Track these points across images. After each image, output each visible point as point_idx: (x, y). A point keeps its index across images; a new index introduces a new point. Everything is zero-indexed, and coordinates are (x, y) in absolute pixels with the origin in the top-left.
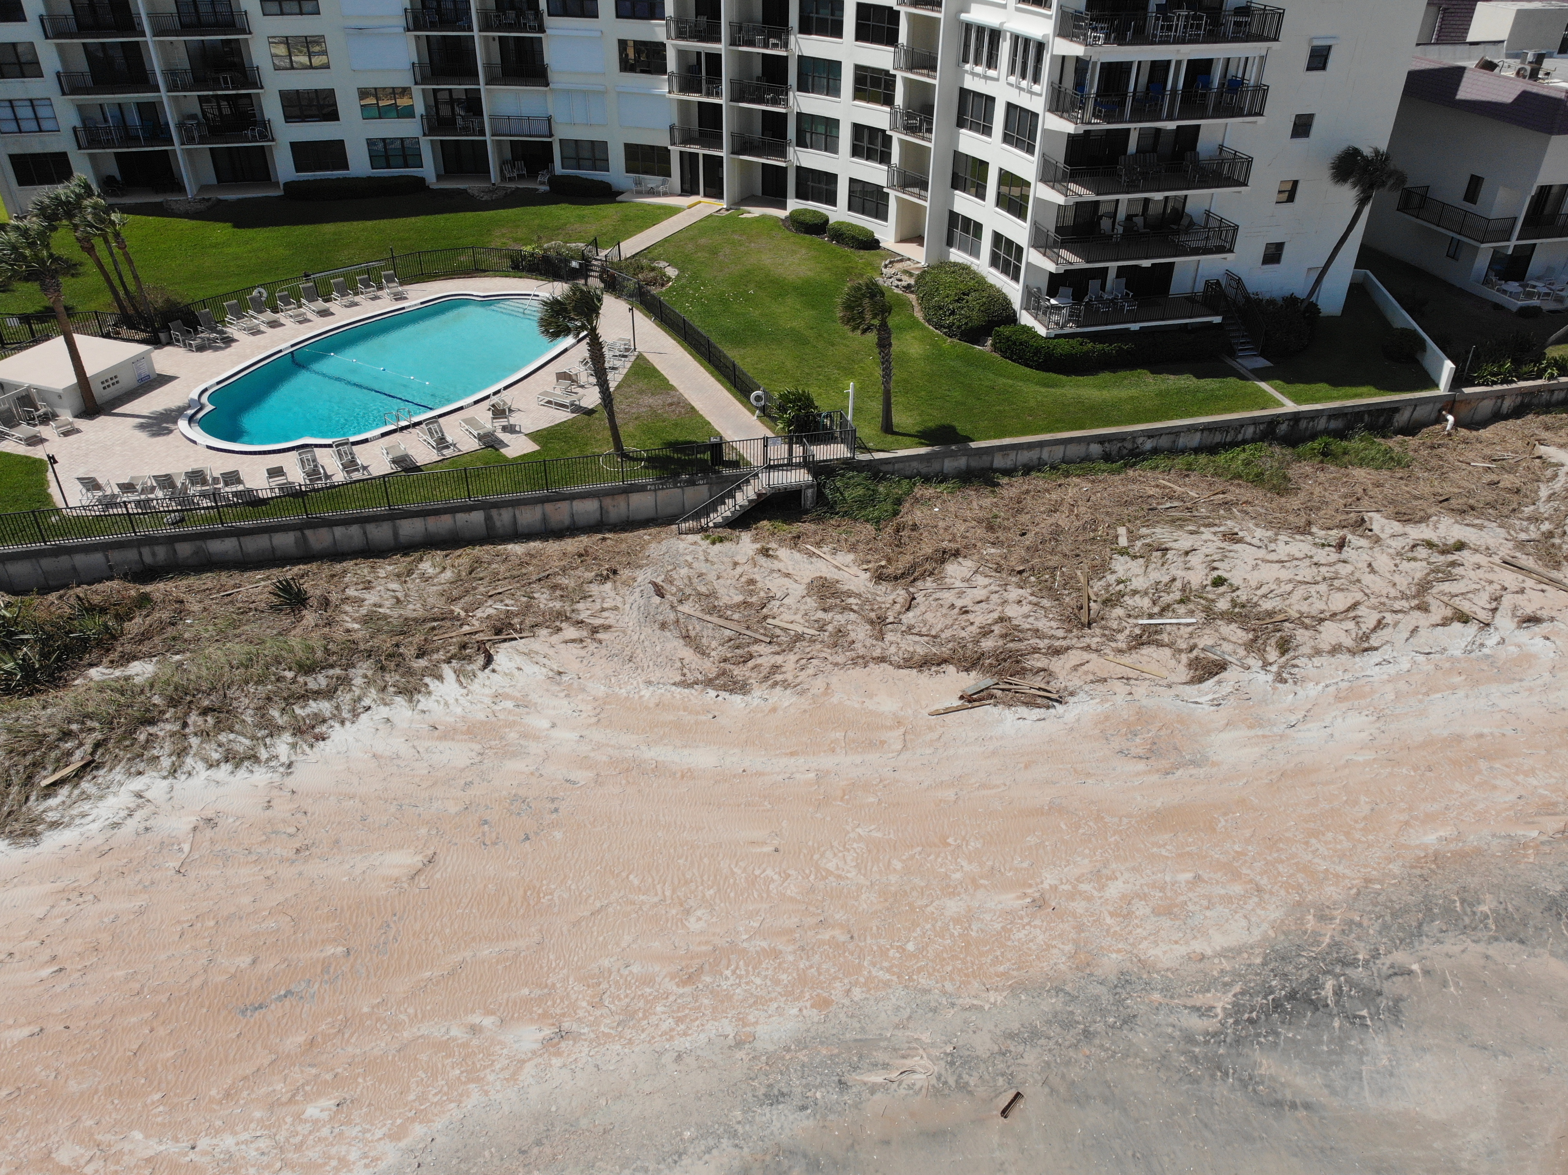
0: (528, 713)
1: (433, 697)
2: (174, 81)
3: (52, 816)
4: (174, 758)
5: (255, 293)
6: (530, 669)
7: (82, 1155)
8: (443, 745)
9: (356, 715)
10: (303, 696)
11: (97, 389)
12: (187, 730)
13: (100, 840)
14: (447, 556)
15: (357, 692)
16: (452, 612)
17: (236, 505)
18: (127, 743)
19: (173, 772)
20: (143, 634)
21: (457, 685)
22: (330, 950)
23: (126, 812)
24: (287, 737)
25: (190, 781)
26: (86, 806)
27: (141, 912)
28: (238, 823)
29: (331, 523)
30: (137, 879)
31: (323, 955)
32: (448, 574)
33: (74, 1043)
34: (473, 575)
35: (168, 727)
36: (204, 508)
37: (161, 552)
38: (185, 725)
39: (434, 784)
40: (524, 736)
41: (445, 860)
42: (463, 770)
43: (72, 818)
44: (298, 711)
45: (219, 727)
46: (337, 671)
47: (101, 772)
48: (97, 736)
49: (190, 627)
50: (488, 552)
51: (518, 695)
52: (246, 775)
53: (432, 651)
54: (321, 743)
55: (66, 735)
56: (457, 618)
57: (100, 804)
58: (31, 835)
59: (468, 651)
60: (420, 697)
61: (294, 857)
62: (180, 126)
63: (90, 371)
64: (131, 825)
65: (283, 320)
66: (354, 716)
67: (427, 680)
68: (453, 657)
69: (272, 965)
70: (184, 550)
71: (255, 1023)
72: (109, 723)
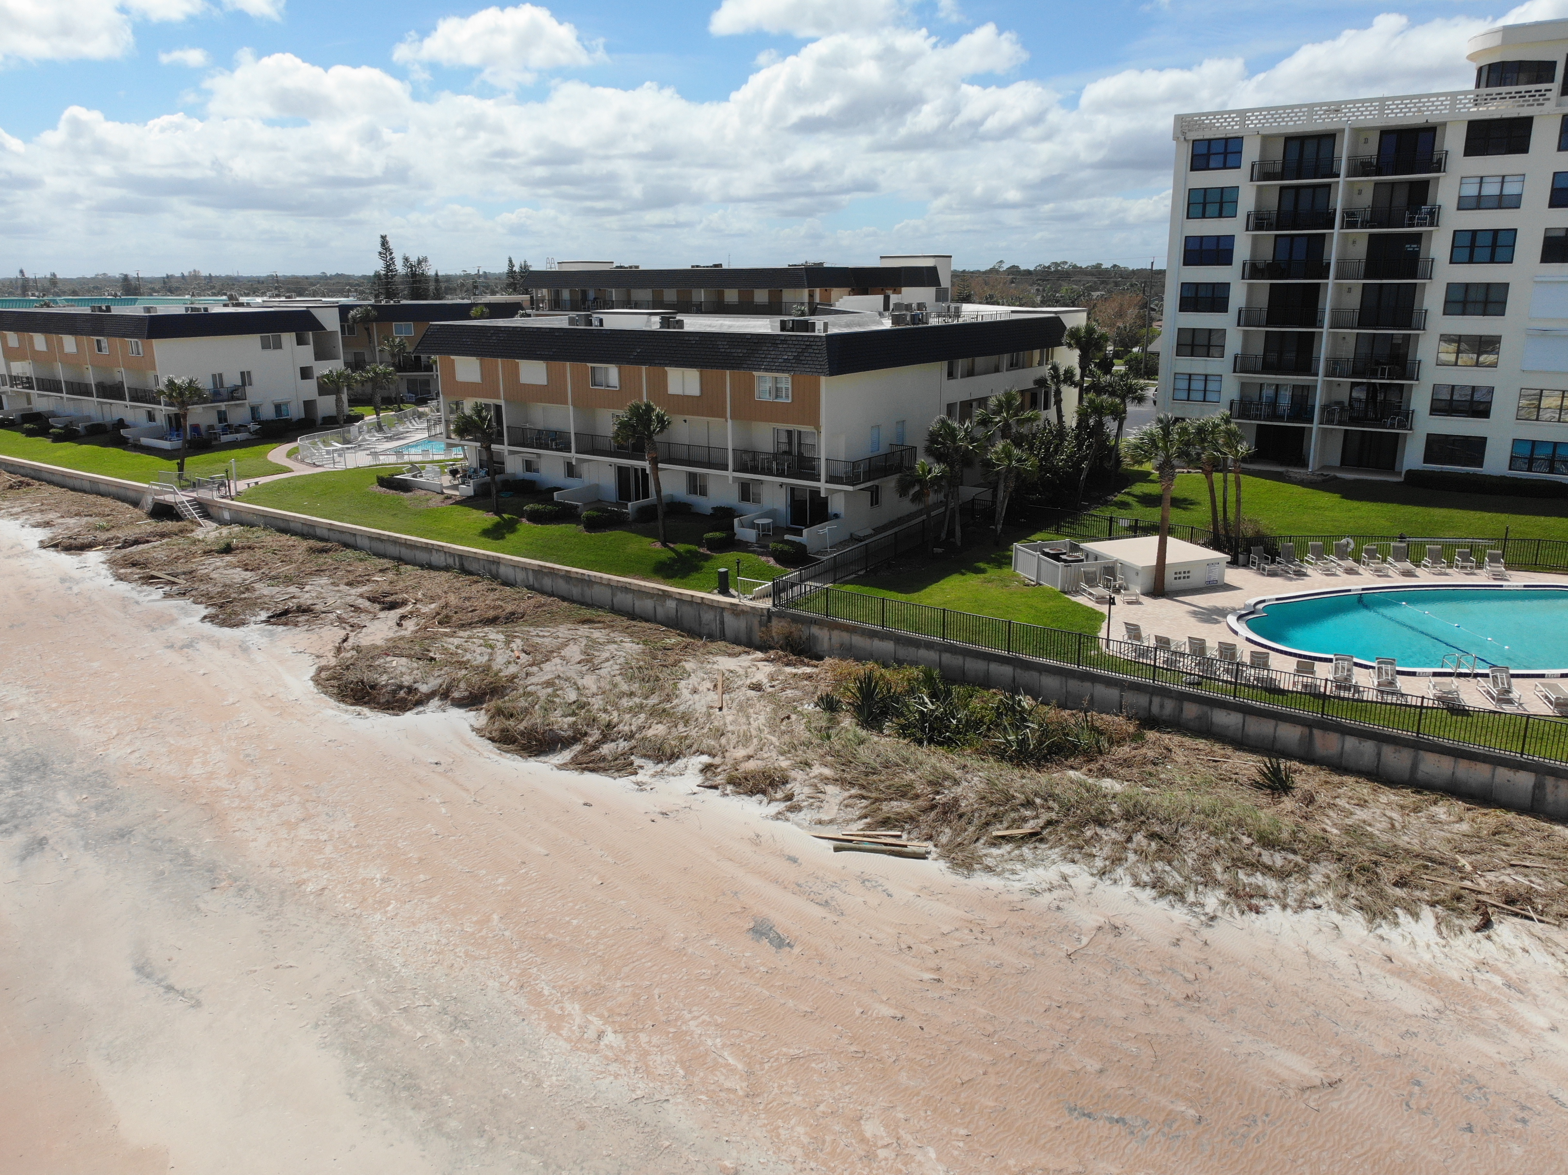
0: (1520, 1000)
1: (1399, 930)
2: (1334, 369)
3: (989, 861)
4: (1107, 863)
5: (1344, 541)
6: (1539, 956)
7: (882, 1138)
8: (1391, 980)
9: (1301, 906)
10: (1253, 865)
11: (1169, 576)
12: (1129, 845)
13: (1016, 897)
14: (1469, 810)
15: (1312, 887)
16: (1456, 861)
17: (1254, 687)
18: (1074, 832)
19: (1102, 873)
20: (1125, 760)
21: (1435, 932)
22: (1181, 1107)
23: (1048, 886)
24: (1221, 894)
25: (1113, 888)
26: (1018, 867)
27: (1023, 971)
28: (1141, 944)
29: (1345, 731)
30: (1033, 943)
31: (1171, 1107)
32: (1465, 827)
33: (921, 1044)
34: (1497, 837)
35: (1114, 835)
36: (1223, 681)
37: (1170, 706)
38: (1129, 839)
39: (1367, 1013)
40: (1508, 1022)
41: (1351, 1093)
42: (1408, 1016)
43: (1003, 871)
44: (1241, 875)
45: (1159, 855)
46: (1299, 859)
47: (1043, 846)
48: (1053, 815)
49: (1168, 771)
50: (1525, 823)
51: (1514, 976)
52: (1166, 907)
53: (1416, 887)
54: (1254, 915)
55: (1029, 804)
56: (1461, 869)
57: (1030, 871)
58: (967, 868)
59: (1461, 905)
60: (1383, 923)
61: (1182, 1001)
62: (1324, 408)
63: (1169, 560)
64: (1047, 897)
65: (1361, 571)
66: (1299, 907)
67: (1398, 911)
68: (1437, 902)
69: (1116, 1085)
70: (1191, 711)
71: (1077, 1127)
72: (1067, 809)
